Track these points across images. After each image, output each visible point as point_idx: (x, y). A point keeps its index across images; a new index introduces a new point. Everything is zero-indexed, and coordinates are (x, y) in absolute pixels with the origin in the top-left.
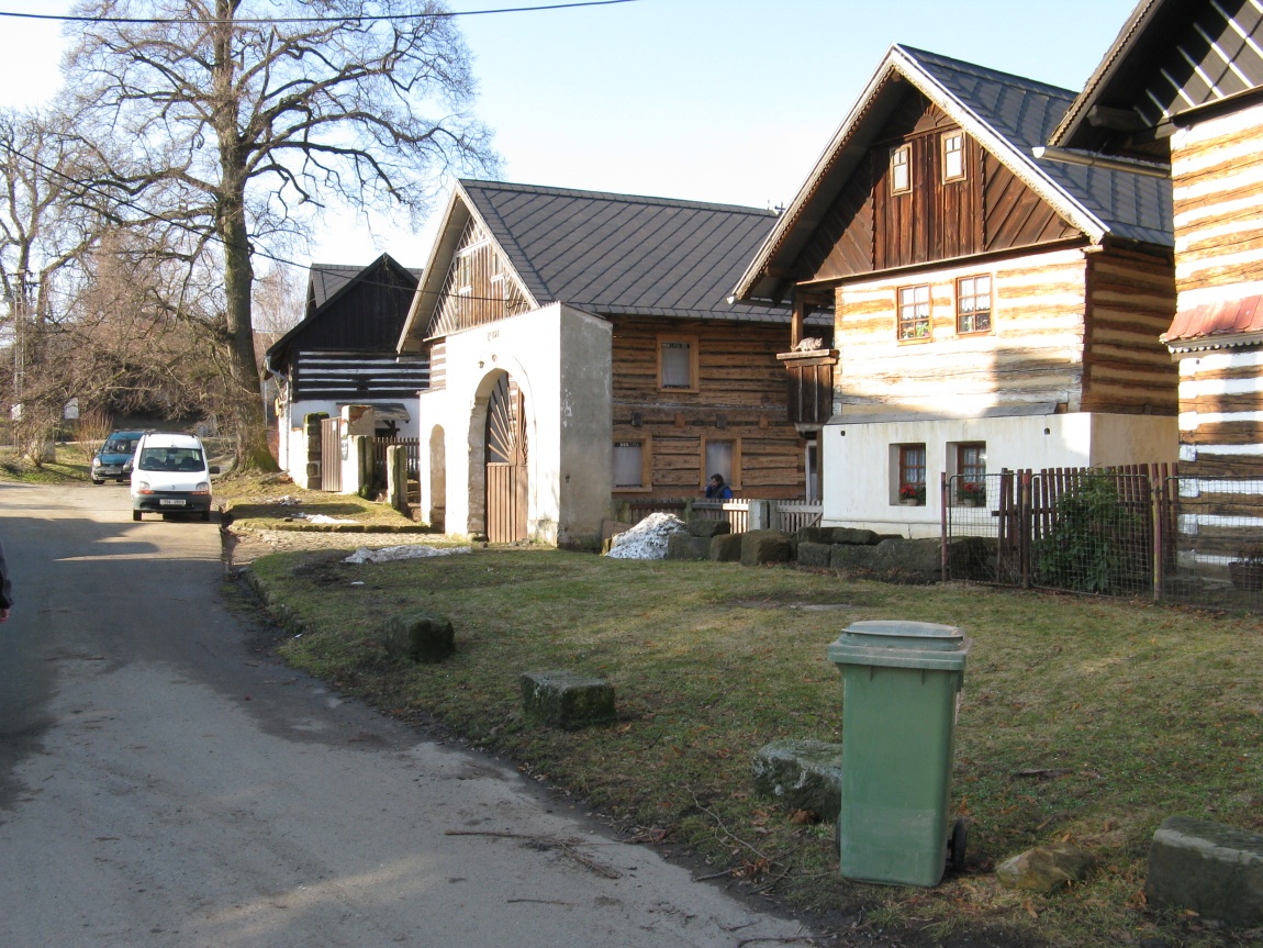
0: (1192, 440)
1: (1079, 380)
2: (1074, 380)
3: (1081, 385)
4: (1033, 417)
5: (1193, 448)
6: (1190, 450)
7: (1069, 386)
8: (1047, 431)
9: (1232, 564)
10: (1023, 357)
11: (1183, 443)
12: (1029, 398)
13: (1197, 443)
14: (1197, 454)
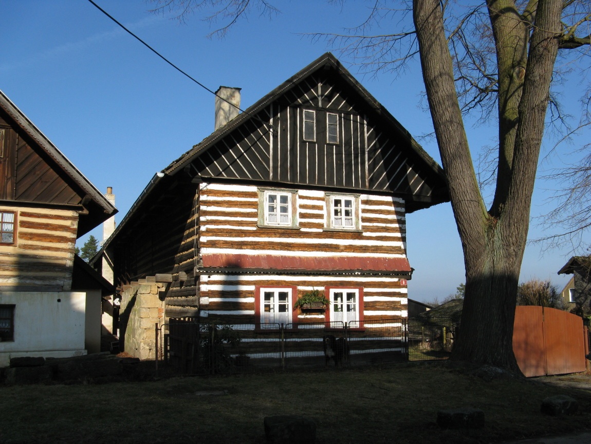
0: (207, 308)
1: (71, 276)
2: (68, 275)
3: (71, 278)
4: (50, 293)
5: (207, 312)
6: (206, 313)
7: (64, 278)
8: (59, 301)
9: (237, 357)
10: (35, 260)
11: (202, 309)
12: (38, 282)
13: (208, 310)
14: (209, 314)
